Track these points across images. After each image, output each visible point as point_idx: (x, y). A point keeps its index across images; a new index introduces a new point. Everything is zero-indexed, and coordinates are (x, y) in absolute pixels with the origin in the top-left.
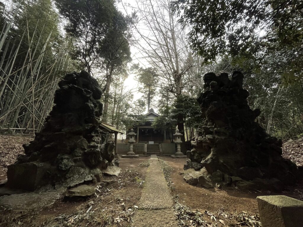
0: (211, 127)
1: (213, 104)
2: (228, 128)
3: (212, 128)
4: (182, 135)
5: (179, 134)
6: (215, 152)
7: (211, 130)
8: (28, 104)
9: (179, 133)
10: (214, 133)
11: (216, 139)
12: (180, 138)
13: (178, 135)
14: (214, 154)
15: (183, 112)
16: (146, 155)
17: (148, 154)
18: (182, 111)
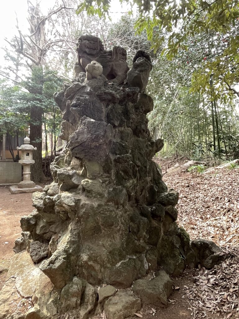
0: (75, 173)
1: (85, 123)
2: (107, 183)
3: (78, 175)
4: (36, 148)
5: (30, 147)
6: (76, 235)
7: (75, 181)
9: (29, 145)
10: (80, 190)
11: (82, 205)
12: (30, 155)
13: (27, 149)
14: (73, 241)
15: (42, 105)
18: (41, 101)
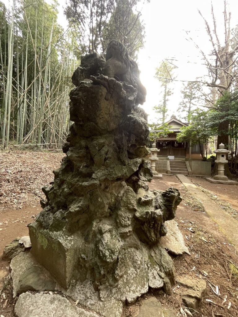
8: (48, 119)
9: (224, 149)
12: (224, 156)
13: (223, 152)
16: (170, 175)
17: (171, 173)
